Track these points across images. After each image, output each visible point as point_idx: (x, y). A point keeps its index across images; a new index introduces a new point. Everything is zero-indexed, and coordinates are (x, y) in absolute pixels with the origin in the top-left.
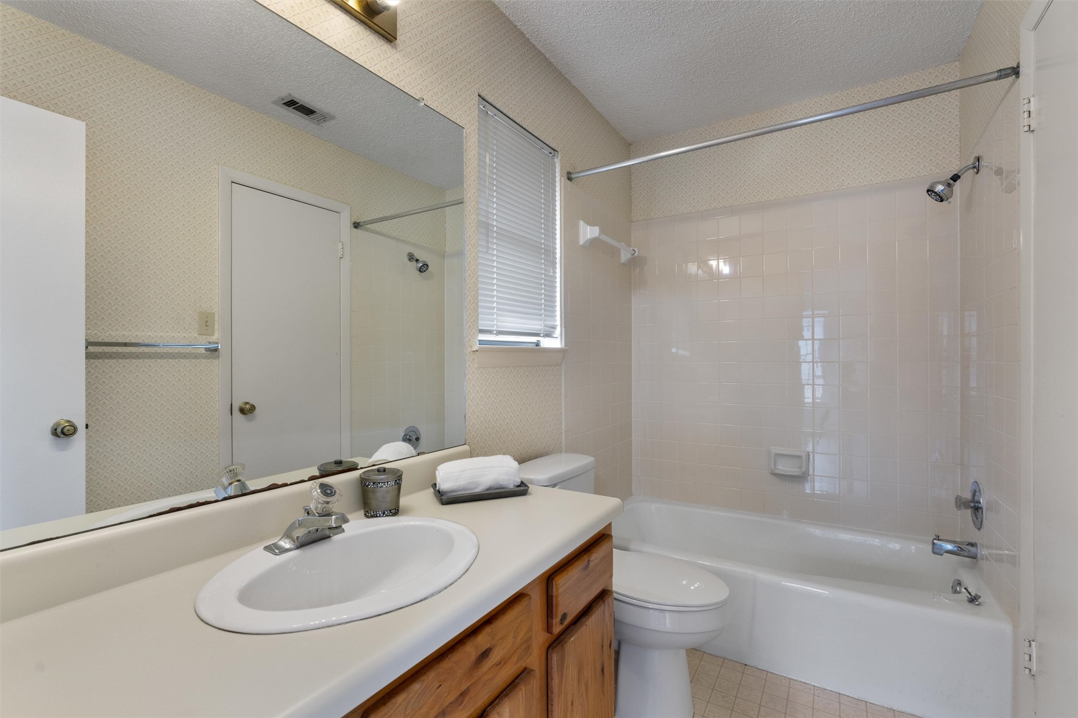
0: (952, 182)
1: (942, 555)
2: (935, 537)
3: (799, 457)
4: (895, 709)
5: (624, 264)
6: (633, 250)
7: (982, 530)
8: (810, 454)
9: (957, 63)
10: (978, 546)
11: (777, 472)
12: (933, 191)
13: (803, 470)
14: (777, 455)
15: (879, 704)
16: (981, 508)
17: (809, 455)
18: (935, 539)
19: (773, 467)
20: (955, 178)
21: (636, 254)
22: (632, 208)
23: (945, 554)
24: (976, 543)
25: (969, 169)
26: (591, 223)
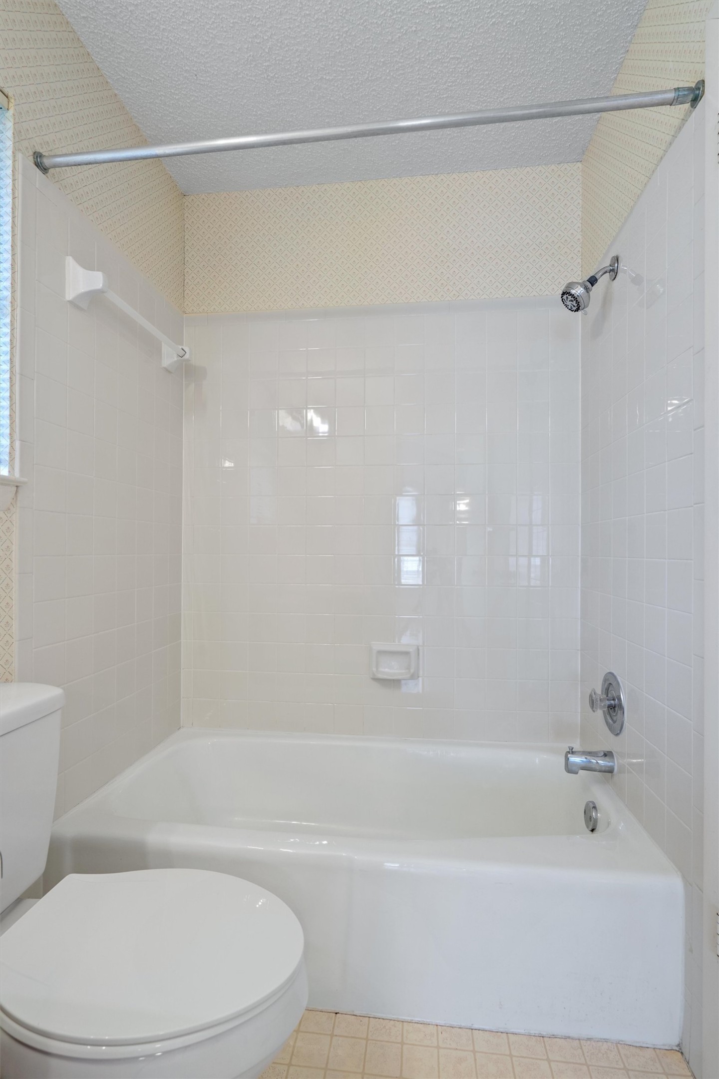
0: (589, 285)
1: (577, 773)
2: (568, 750)
3: (407, 653)
4: (544, 1034)
5: (167, 370)
6: (183, 349)
7: (620, 736)
8: (420, 648)
9: (579, 164)
10: (615, 756)
11: (380, 676)
12: (569, 294)
13: (412, 671)
14: (380, 653)
15: (522, 1031)
16: (621, 706)
17: (418, 650)
18: (569, 752)
19: (374, 669)
20: (593, 281)
21: (187, 356)
22: (186, 293)
23: (581, 772)
24: (611, 752)
25: (606, 272)
26: (88, 266)
